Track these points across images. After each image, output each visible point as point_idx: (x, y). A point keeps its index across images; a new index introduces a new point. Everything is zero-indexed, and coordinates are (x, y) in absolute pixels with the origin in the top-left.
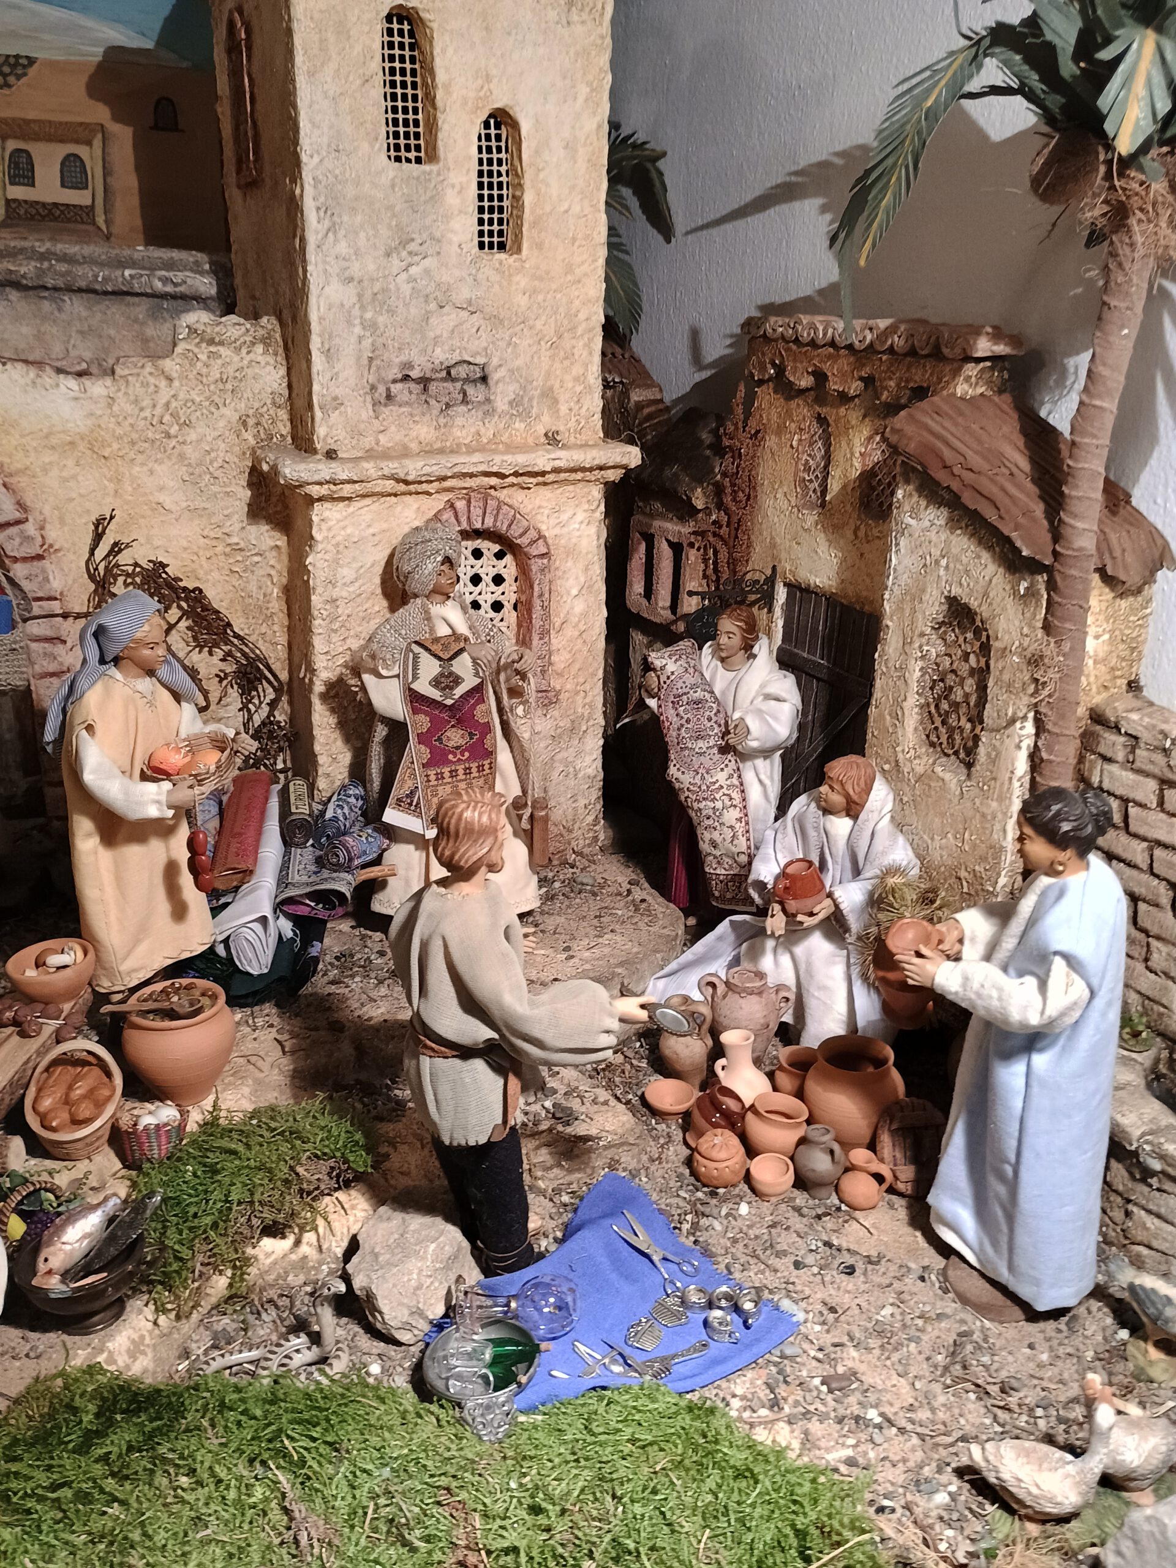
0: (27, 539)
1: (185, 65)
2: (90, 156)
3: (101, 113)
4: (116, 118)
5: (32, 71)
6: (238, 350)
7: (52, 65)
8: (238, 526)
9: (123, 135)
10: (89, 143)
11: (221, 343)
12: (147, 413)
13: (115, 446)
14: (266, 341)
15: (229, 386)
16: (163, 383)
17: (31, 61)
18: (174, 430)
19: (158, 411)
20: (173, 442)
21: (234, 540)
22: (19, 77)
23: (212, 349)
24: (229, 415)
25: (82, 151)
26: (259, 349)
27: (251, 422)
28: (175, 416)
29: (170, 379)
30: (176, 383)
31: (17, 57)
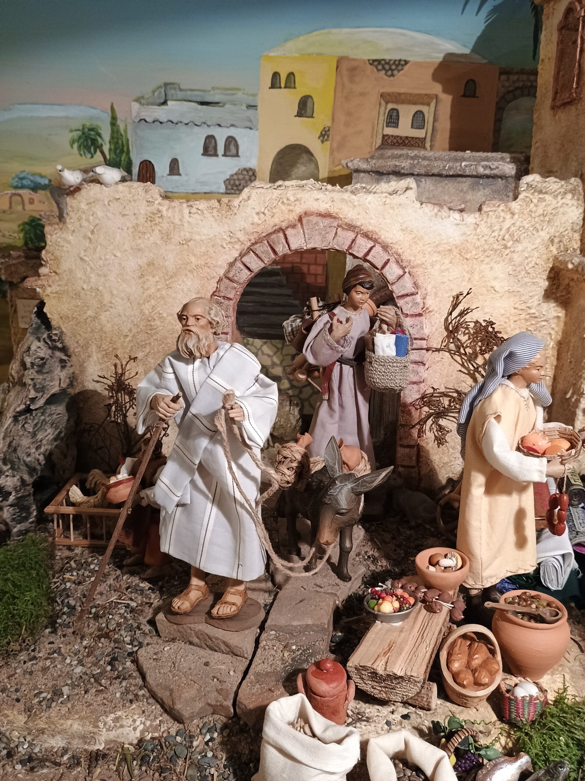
0: (416, 304)
2: (428, 111)
3: (437, 89)
4: (445, 91)
5: (406, 68)
6: (556, 197)
7: (419, 65)
8: (536, 303)
9: (447, 100)
10: (428, 105)
11: (546, 193)
13: (474, 252)
14: (573, 191)
15: (547, 219)
17: (406, 62)
18: (509, 244)
19: (502, 233)
20: (507, 251)
21: (533, 311)
22: (399, 71)
23: (541, 196)
24: (544, 235)
25: (425, 109)
26: (569, 196)
27: (556, 240)
28: (512, 236)
29: (513, 214)
30: (516, 216)
31: (400, 60)
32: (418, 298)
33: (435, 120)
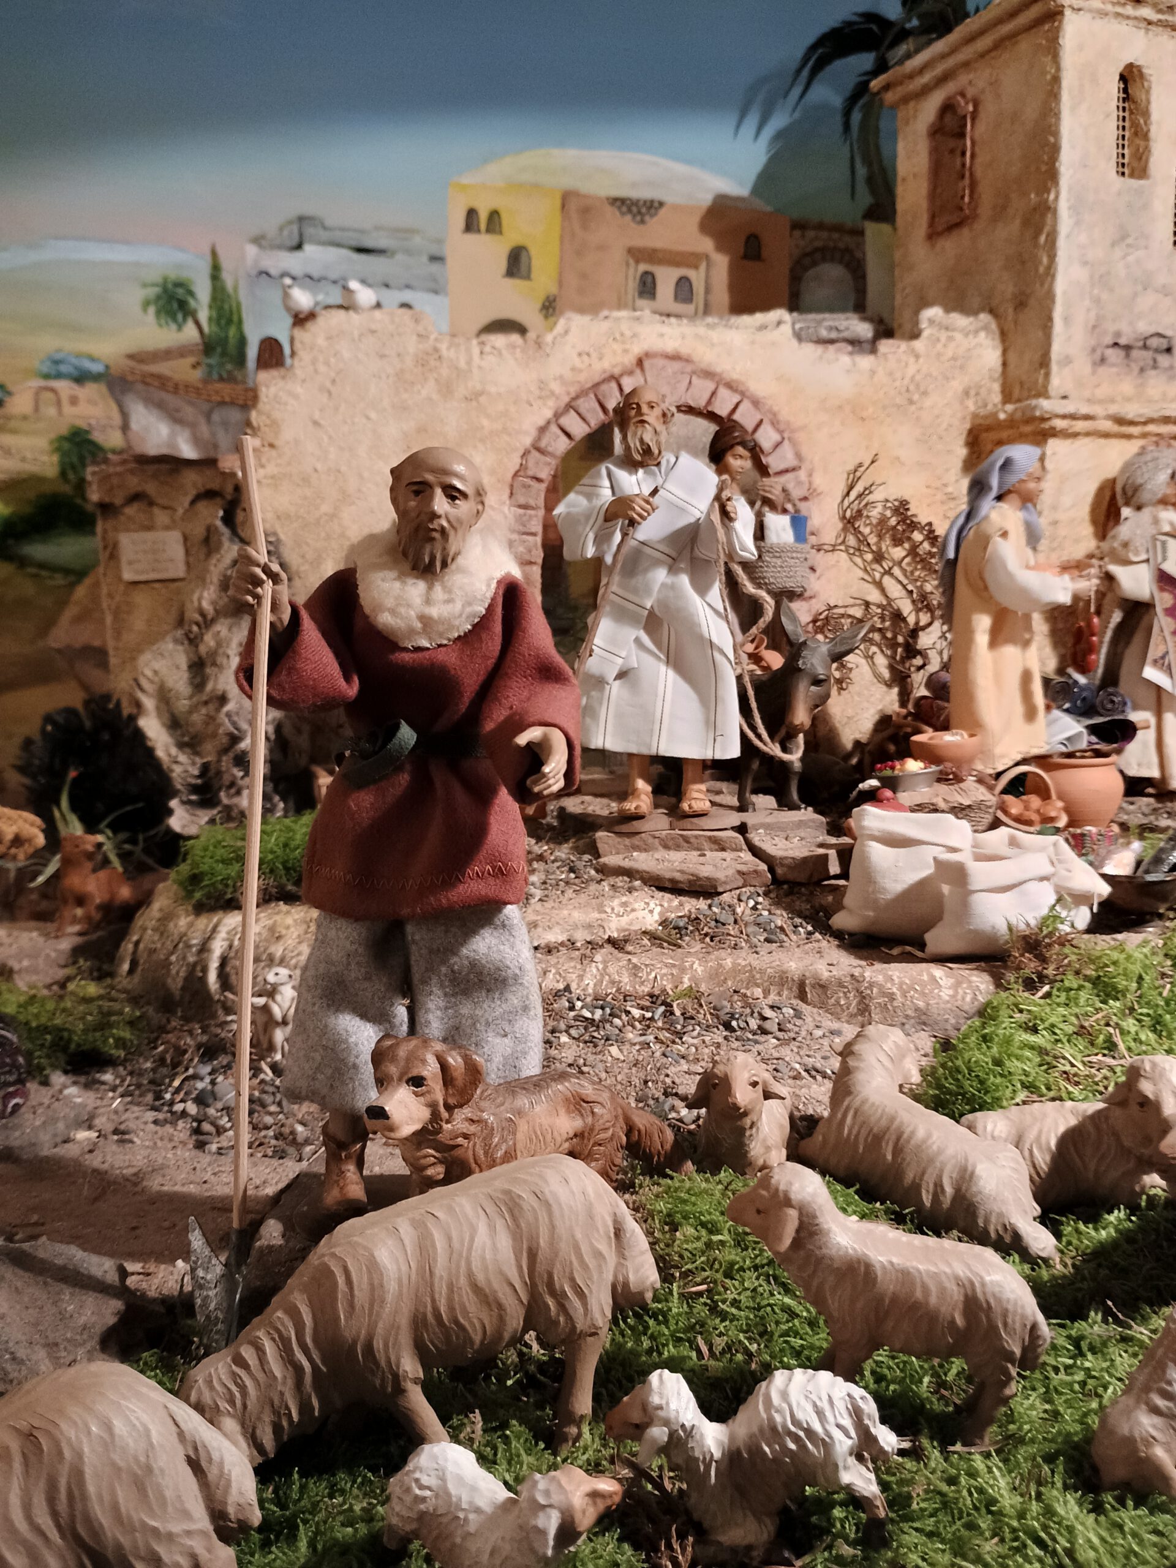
0: (799, 483)
1: (769, 209)
2: (697, 278)
3: (707, 245)
4: (720, 248)
5: (662, 212)
6: (967, 335)
7: (676, 208)
8: (953, 479)
9: (721, 263)
10: (696, 267)
11: (954, 330)
12: (898, 383)
13: (871, 410)
14: (985, 328)
15: (959, 363)
16: (912, 360)
17: (661, 204)
18: (916, 397)
19: (906, 382)
20: (913, 408)
21: (950, 489)
22: (652, 216)
23: (950, 334)
24: (957, 385)
25: (691, 274)
26: (982, 334)
27: (973, 393)
28: (918, 386)
29: (917, 357)
30: (921, 360)
31: (652, 202)
32: (802, 474)
33: (707, 291)
